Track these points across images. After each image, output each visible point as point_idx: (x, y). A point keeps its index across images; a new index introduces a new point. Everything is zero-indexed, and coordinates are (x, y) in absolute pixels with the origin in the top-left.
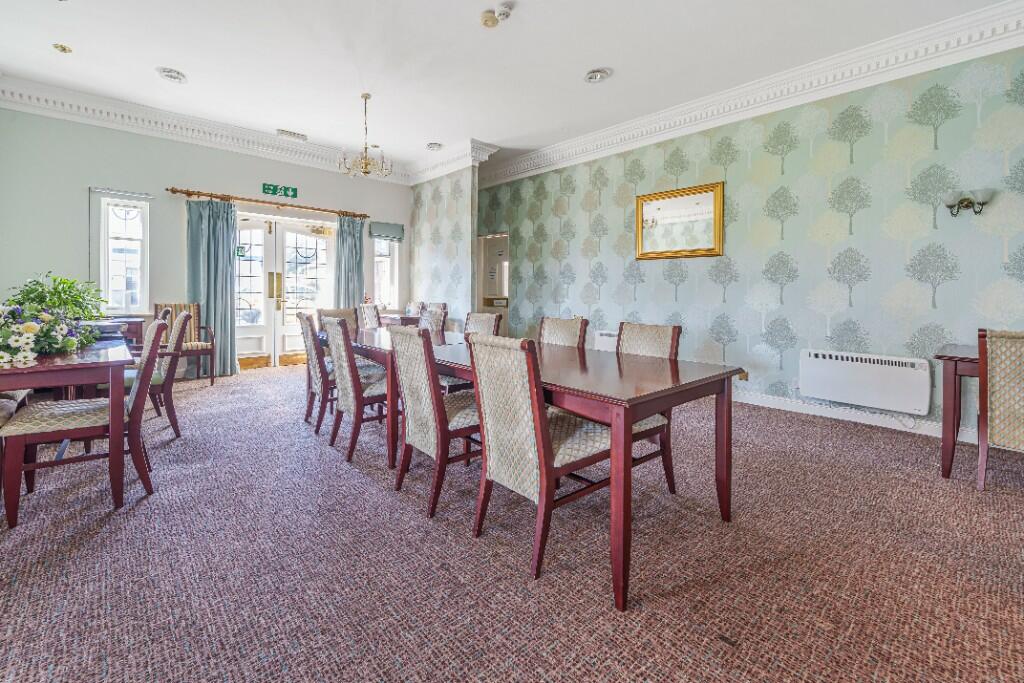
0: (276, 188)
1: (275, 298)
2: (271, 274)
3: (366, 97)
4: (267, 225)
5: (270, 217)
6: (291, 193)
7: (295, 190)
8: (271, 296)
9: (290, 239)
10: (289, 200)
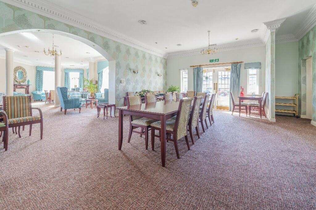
0: (213, 60)
1: (215, 90)
2: (214, 84)
3: (209, 31)
4: (213, 71)
5: (214, 68)
6: (217, 61)
7: (218, 59)
8: (214, 89)
9: (220, 73)
10: (216, 63)
